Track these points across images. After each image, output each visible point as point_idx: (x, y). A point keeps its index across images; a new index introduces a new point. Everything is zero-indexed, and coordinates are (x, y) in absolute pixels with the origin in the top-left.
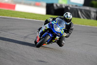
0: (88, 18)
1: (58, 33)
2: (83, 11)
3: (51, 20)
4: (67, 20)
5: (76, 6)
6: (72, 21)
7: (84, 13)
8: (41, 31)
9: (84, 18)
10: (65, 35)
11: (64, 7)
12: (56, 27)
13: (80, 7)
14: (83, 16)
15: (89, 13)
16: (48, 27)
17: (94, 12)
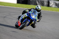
17: (46, 2)
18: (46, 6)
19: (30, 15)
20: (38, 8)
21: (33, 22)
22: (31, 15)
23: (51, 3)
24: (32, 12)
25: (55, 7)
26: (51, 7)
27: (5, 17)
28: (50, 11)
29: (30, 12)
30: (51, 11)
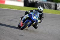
0: (50, 9)
1: (34, 20)
2: (47, 4)
3: (30, 11)
4: (40, 12)
5: (42, 1)
6: (43, 12)
7: (47, 5)
8: (23, 19)
9: (47, 8)
10: (39, 21)
11: (35, 2)
12: (33, 16)
13: (45, 1)
14: (47, 7)
15: (50, 6)
16: (28, 16)
17: (54, 5)
18: (53, 9)
19: (31, 16)
20: (40, 9)
23: (59, 6)
24: (33, 13)
26: (58, 10)
27: (11, 20)
28: (57, 14)
29: (31, 13)
30: (59, 14)
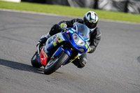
18: (90, 7)
21: (79, 55)
22: (74, 37)
25: (111, 11)
29: (70, 31)
